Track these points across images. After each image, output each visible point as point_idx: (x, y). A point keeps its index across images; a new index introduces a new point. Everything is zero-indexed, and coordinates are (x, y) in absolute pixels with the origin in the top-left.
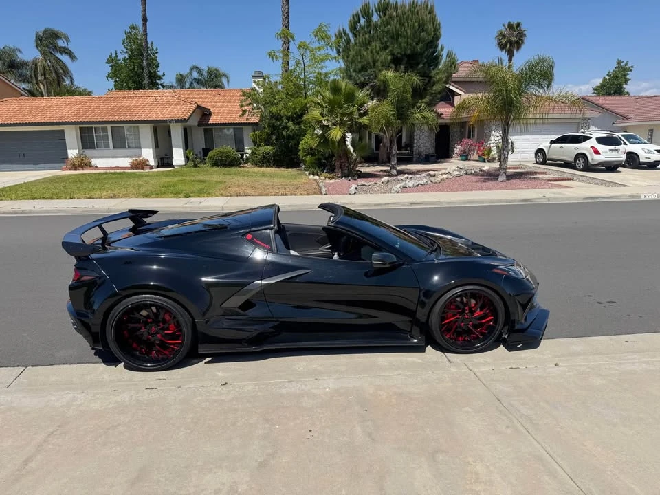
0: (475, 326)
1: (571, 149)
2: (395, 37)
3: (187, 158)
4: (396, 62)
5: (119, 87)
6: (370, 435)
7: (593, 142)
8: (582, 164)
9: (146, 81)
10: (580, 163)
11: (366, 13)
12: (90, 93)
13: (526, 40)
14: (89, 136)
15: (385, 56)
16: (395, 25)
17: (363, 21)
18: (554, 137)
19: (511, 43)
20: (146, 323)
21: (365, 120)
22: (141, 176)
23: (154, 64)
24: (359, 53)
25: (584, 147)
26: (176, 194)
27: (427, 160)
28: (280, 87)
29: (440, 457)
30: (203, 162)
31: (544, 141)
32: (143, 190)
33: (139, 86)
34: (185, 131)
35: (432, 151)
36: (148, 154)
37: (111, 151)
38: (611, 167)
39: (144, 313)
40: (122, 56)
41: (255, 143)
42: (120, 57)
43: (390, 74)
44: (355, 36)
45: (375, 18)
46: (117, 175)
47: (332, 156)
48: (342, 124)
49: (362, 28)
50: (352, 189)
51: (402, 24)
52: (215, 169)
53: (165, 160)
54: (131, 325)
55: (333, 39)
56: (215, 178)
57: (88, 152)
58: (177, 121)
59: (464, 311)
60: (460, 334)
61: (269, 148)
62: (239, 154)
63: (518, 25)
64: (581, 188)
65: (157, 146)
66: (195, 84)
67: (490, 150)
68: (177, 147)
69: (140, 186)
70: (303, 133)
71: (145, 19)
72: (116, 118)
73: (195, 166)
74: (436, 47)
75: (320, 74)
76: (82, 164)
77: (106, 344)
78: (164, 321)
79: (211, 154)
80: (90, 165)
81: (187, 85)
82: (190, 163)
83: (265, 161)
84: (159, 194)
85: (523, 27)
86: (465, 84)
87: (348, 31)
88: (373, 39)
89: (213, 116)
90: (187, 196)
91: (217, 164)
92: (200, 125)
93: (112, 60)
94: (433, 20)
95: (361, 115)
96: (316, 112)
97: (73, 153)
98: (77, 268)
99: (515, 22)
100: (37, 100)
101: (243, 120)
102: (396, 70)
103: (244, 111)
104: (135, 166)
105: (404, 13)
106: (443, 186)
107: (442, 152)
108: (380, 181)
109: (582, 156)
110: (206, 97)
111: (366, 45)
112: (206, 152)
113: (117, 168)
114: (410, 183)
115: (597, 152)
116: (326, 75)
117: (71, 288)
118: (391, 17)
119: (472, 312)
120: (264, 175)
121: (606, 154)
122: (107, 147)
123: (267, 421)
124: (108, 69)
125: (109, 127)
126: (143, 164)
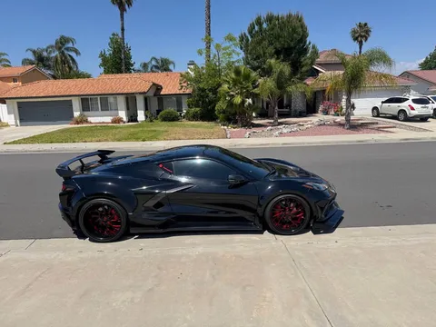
0: (293, 219)
1: (395, 107)
2: (278, 37)
3: (146, 116)
4: (278, 53)
5: (106, 72)
6: (213, 276)
7: (410, 102)
8: (403, 116)
9: (123, 68)
10: (402, 116)
11: (259, 22)
12: (89, 77)
13: (371, 34)
14: (87, 103)
15: (271, 50)
16: (277, 30)
17: (257, 28)
18: (384, 99)
19: (361, 36)
20: (101, 215)
21: (256, 91)
22: (117, 128)
23: (128, 57)
24: (254, 48)
25: (404, 105)
26: (137, 139)
27: (300, 115)
28: (204, 71)
29: (248, 288)
30: (156, 118)
31: (377, 102)
32: (117, 137)
33: (119, 71)
34: (146, 99)
35: (304, 109)
36: (123, 114)
37: (100, 112)
38: (423, 119)
39: (101, 209)
40: (108, 52)
41: (189, 105)
42: (107, 53)
43: (273, 61)
44: (252, 37)
45: (265, 26)
46: (103, 128)
47: (236, 114)
48: (241, 94)
49: (257, 32)
50: (247, 135)
51: (281, 30)
52: (163, 122)
53: (133, 118)
54: (93, 216)
55: (238, 39)
56: (162, 129)
57: (86, 113)
58: (140, 93)
59: (285, 209)
60: (284, 224)
61: (198, 109)
62: (178, 113)
63: (366, 24)
64: (401, 133)
65: (128, 109)
66: (154, 69)
67: (342, 108)
68: (141, 110)
69: (116, 134)
70: (219, 99)
71: (123, 29)
72: (103, 92)
73: (151, 121)
74: (305, 42)
75: (229, 62)
76: (82, 120)
77: (79, 227)
78: (111, 214)
79: (161, 113)
80: (87, 122)
81: (149, 70)
82: (148, 119)
83: (195, 117)
84: (126, 139)
85: (369, 25)
86: (327, 65)
87: (247, 34)
88: (263, 39)
89: (163, 90)
90: (144, 140)
91: (165, 119)
92: (155, 95)
93: (102, 55)
94: (303, 26)
95: (254, 88)
96: (225, 86)
97: (76, 114)
98: (64, 183)
99: (363, 22)
100: (56, 82)
101: (181, 92)
102: (277, 59)
103: (182, 87)
104: (114, 121)
105: (283, 23)
106: (307, 132)
107: (311, 109)
108: (266, 129)
109: (403, 111)
110: (159, 78)
111: (259, 43)
112: (158, 112)
113: (103, 123)
114: (285, 131)
115: (413, 109)
116: (233, 62)
117: (60, 195)
118: (275, 25)
119: (291, 210)
120: (193, 126)
121: (419, 110)
122: (97, 110)
123: (159, 268)
124: (100, 61)
125: (99, 97)
126: (119, 120)
